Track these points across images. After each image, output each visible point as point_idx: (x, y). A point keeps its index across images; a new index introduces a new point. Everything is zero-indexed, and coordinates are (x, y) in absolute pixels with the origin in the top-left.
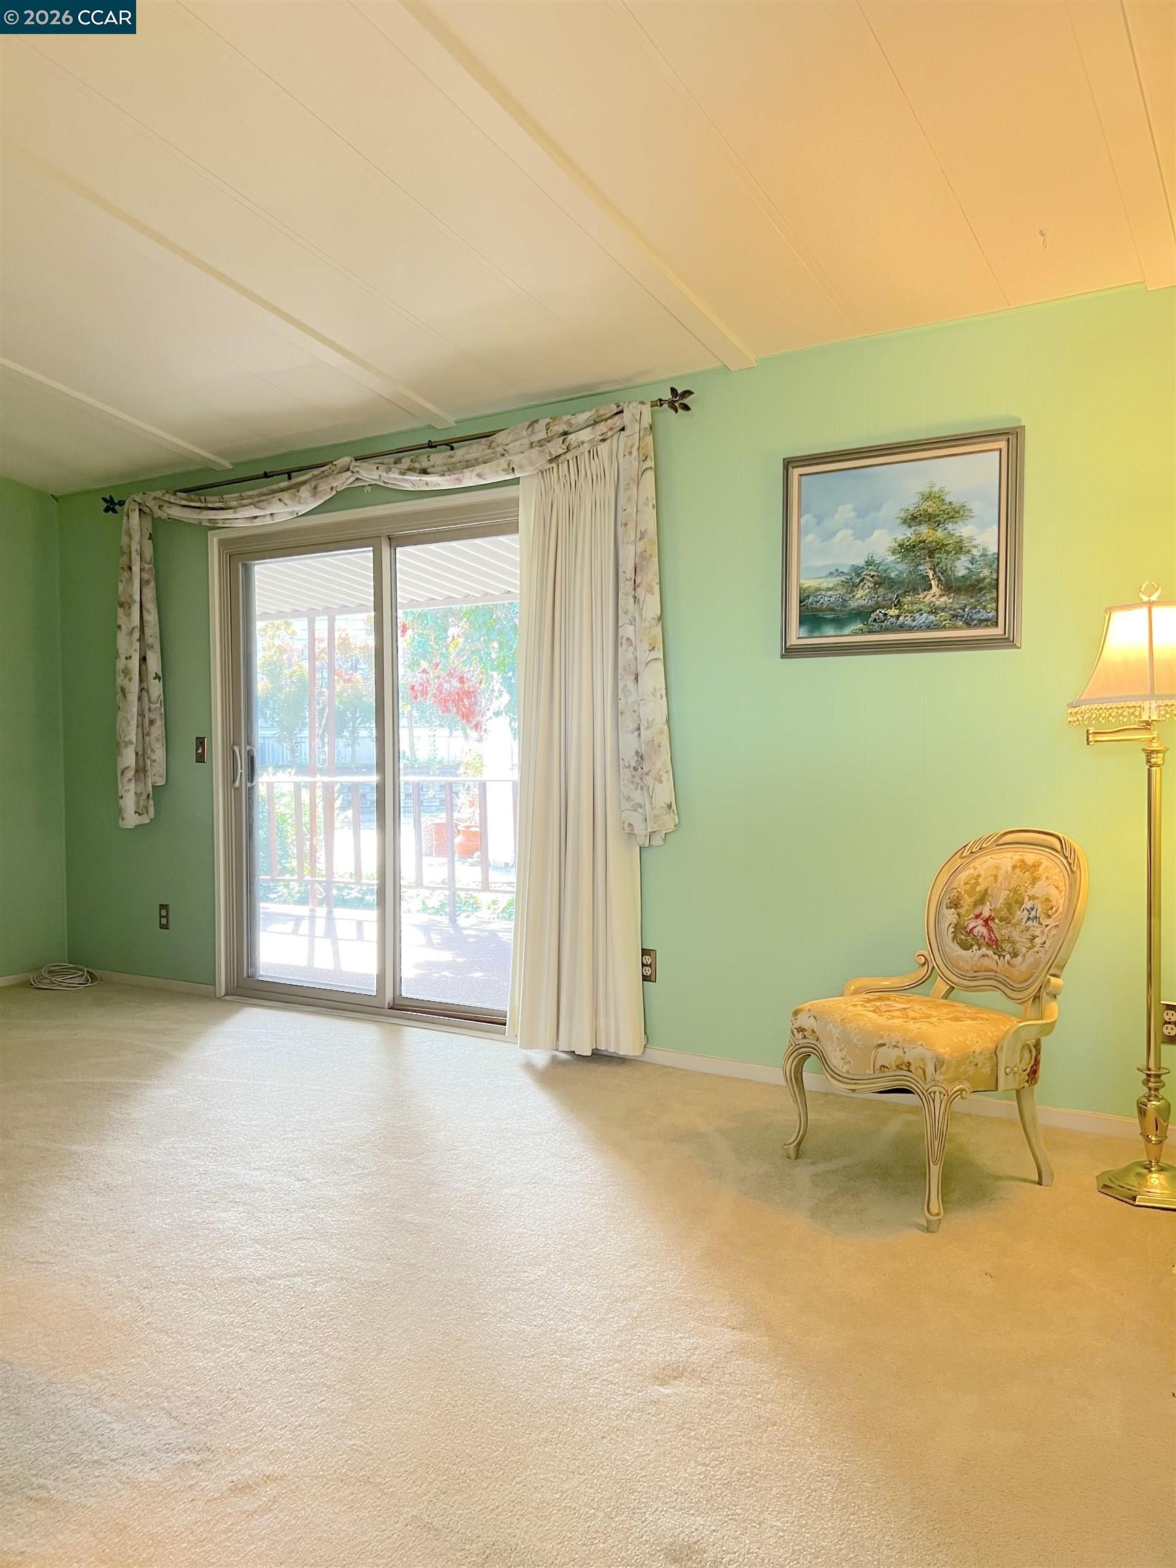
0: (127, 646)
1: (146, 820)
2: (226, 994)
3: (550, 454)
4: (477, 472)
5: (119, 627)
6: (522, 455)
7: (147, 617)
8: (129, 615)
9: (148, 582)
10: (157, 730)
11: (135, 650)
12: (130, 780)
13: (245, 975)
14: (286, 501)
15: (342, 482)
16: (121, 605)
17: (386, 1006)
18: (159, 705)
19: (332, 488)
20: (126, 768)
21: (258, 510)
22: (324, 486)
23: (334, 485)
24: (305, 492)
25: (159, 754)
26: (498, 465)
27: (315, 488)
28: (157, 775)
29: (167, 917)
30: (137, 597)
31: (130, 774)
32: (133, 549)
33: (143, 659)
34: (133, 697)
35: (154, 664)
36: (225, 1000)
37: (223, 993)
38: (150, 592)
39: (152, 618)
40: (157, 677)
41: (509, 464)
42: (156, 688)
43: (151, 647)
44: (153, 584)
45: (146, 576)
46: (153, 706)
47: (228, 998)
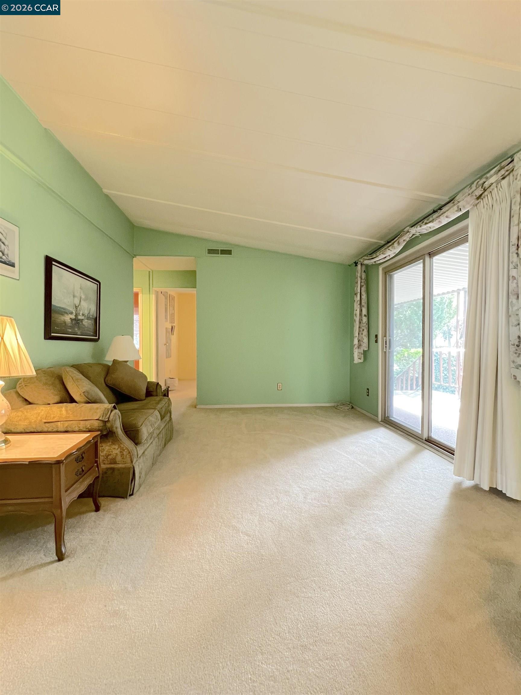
0: (357, 307)
1: (362, 361)
2: (381, 421)
3: (476, 196)
4: (445, 216)
5: (355, 301)
6: (463, 201)
7: (362, 297)
8: (357, 297)
9: (363, 286)
10: (365, 333)
11: (358, 308)
12: (356, 348)
13: (387, 416)
14: (390, 249)
15: (407, 238)
16: (355, 294)
17: (424, 439)
18: (365, 324)
19: (404, 240)
20: (355, 344)
21: (384, 255)
22: (401, 240)
23: (404, 239)
24: (396, 245)
25: (366, 340)
26: (453, 210)
27: (398, 242)
28: (365, 347)
29: (368, 392)
30: (359, 291)
31: (356, 346)
32: (358, 276)
33: (361, 311)
34: (357, 322)
35: (364, 312)
36: (380, 423)
37: (380, 421)
38: (363, 289)
39: (364, 297)
40: (365, 316)
41: (458, 207)
42: (365, 319)
43: (363, 306)
44: (365, 286)
45: (362, 284)
46: (364, 325)
47: (381, 423)
